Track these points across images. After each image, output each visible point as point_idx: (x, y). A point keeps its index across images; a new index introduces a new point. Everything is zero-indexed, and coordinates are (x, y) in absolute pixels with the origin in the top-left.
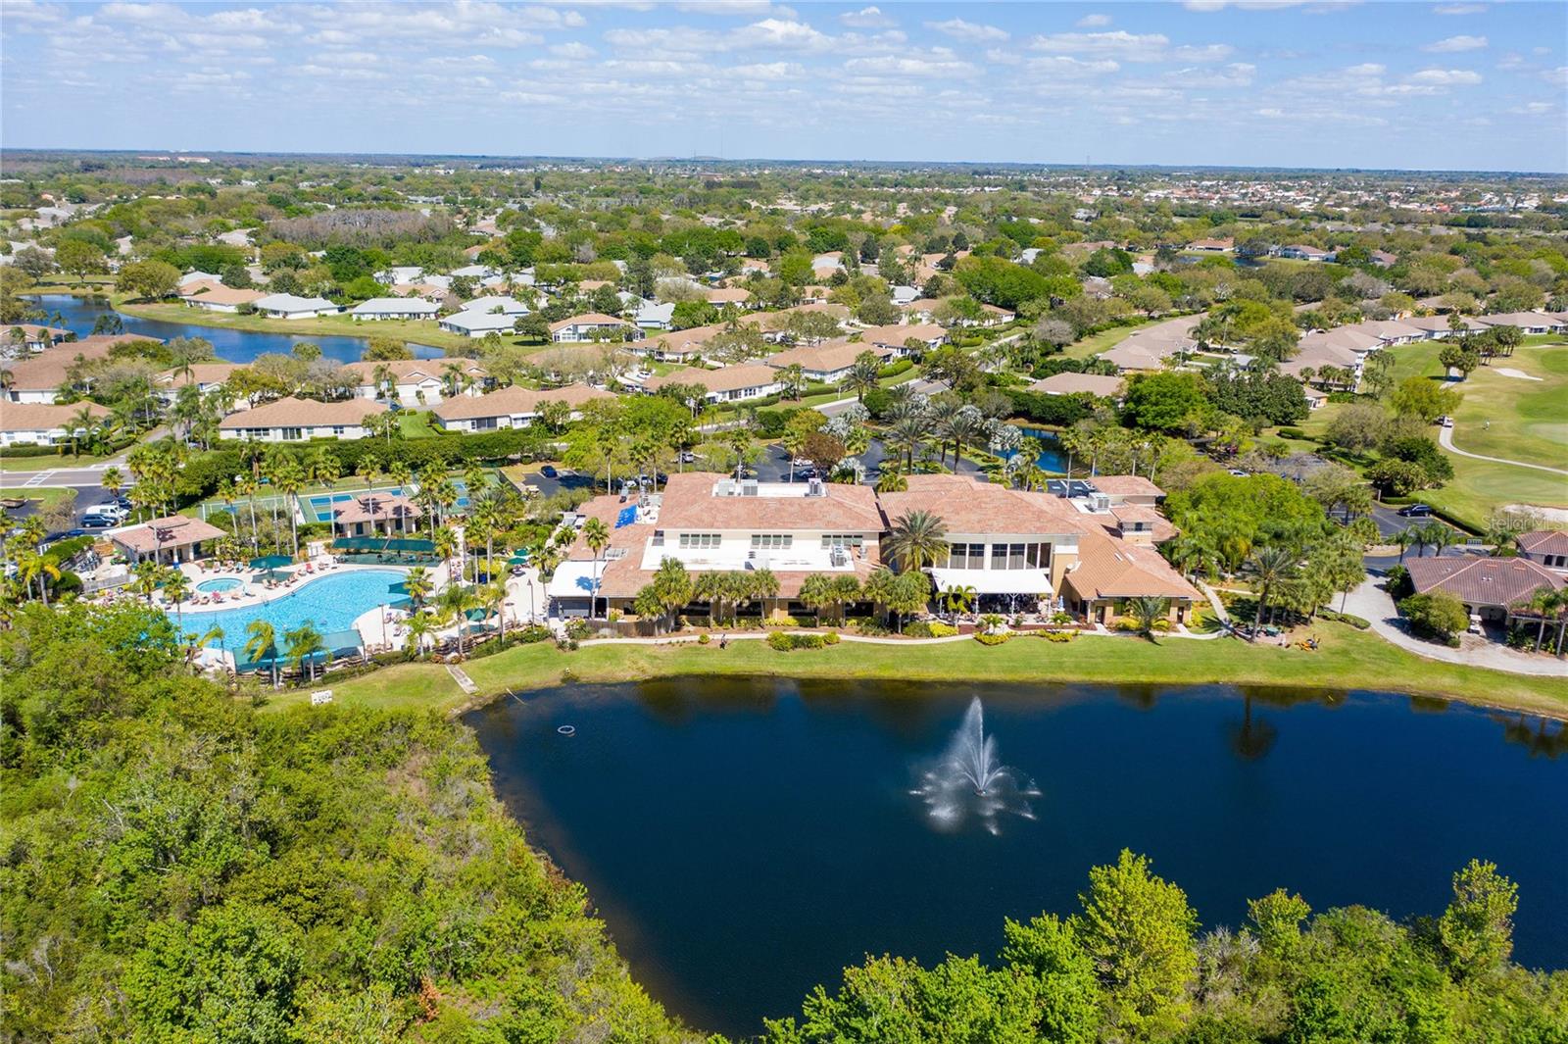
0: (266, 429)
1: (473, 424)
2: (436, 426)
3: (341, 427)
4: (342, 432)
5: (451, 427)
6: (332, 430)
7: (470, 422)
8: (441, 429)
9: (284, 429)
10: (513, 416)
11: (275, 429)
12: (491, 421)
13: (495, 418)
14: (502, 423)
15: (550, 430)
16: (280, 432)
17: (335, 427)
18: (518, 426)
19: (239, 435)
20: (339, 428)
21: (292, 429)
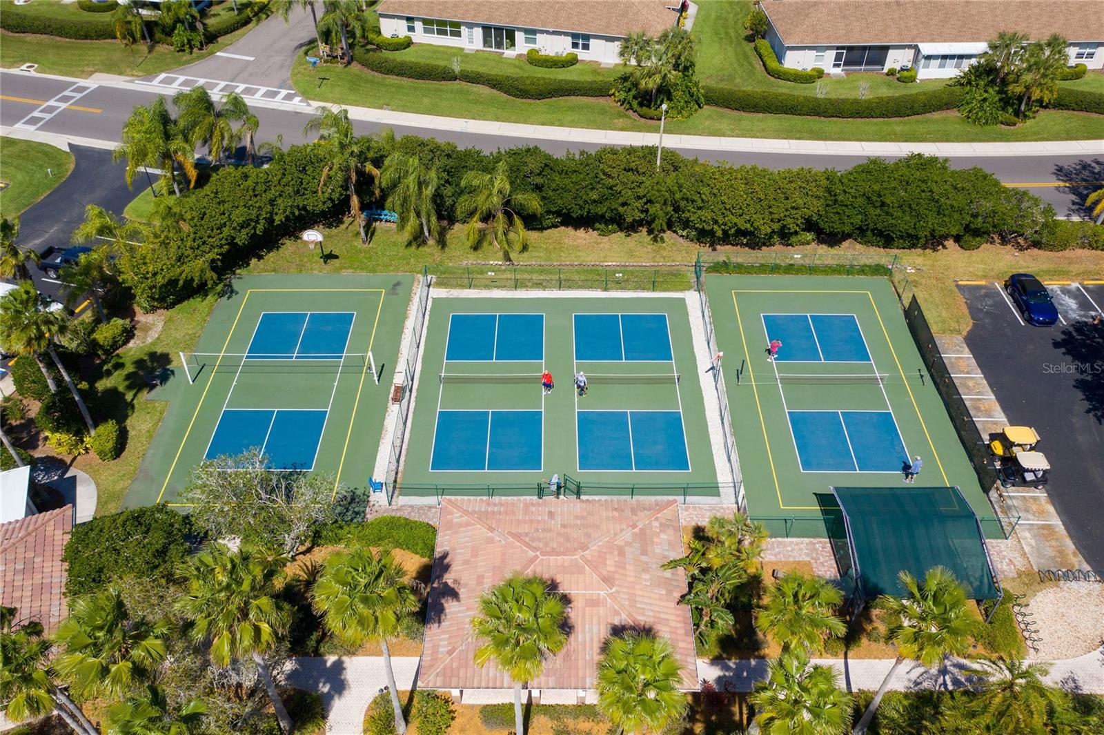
0: (457, 25)
1: (838, 57)
2: (764, 44)
3: (587, 37)
4: (586, 47)
5: (795, 61)
6: (569, 40)
7: (834, 52)
8: (772, 64)
9: (486, 29)
10: (927, 48)
11: (470, 26)
12: (877, 54)
13: (886, 49)
14: (897, 59)
15: (1006, 102)
16: (478, 33)
17: (575, 36)
18: (930, 73)
19: (411, 29)
20: (581, 40)
21: (499, 29)
